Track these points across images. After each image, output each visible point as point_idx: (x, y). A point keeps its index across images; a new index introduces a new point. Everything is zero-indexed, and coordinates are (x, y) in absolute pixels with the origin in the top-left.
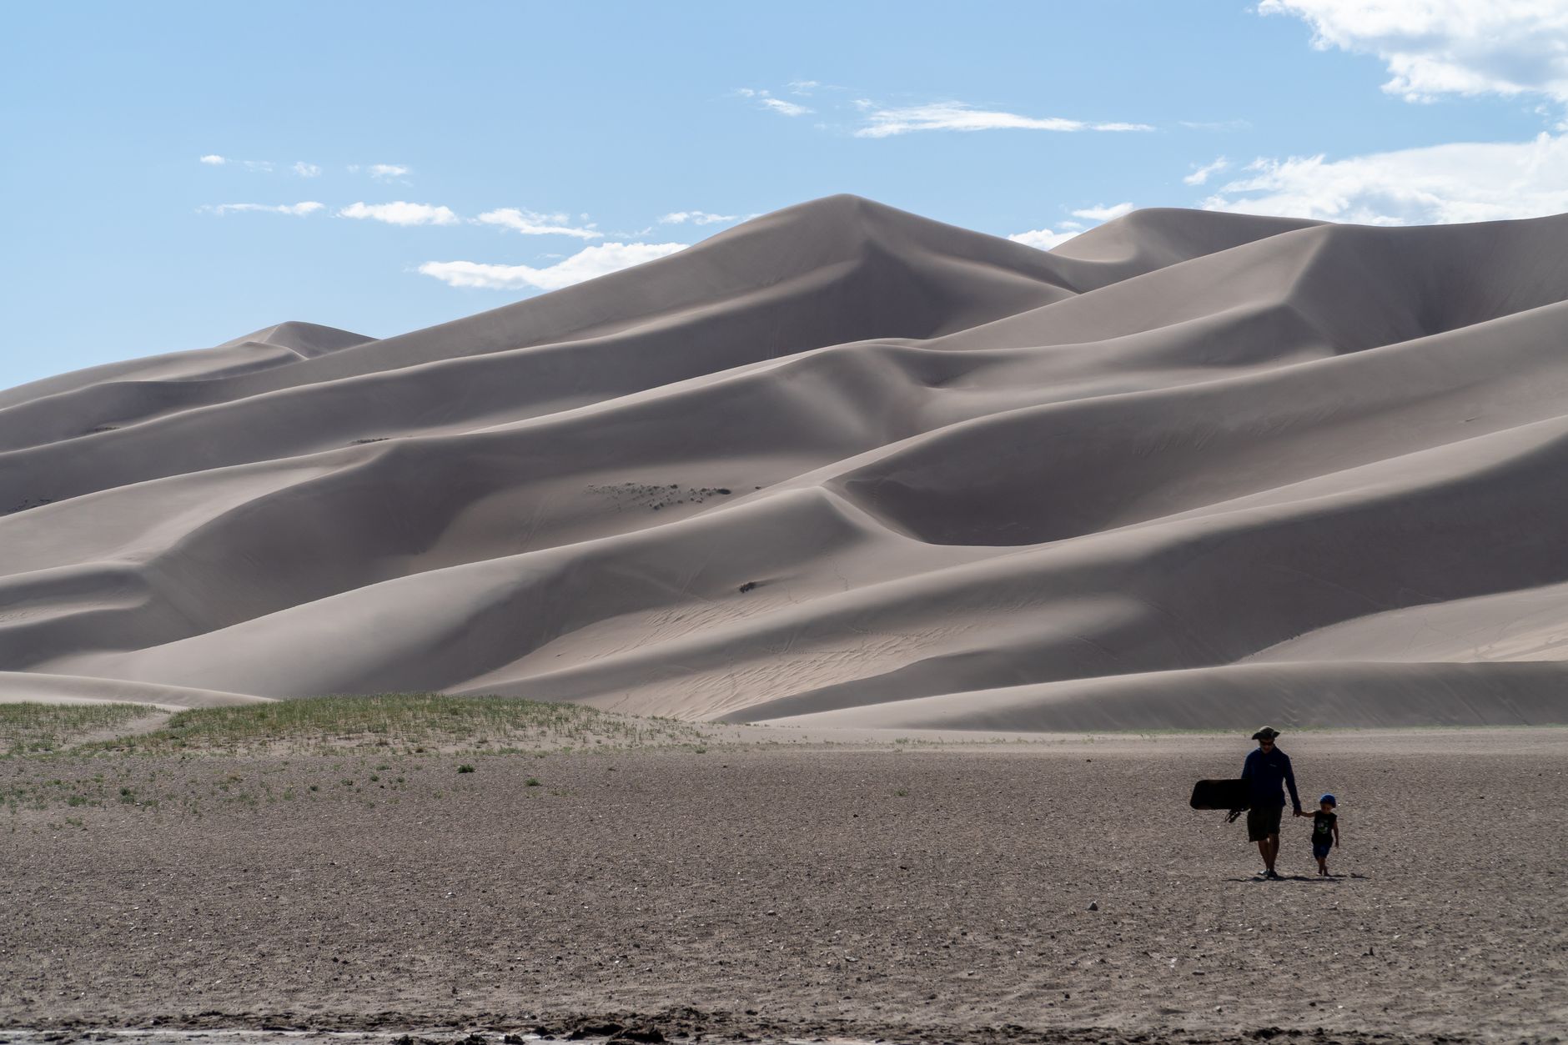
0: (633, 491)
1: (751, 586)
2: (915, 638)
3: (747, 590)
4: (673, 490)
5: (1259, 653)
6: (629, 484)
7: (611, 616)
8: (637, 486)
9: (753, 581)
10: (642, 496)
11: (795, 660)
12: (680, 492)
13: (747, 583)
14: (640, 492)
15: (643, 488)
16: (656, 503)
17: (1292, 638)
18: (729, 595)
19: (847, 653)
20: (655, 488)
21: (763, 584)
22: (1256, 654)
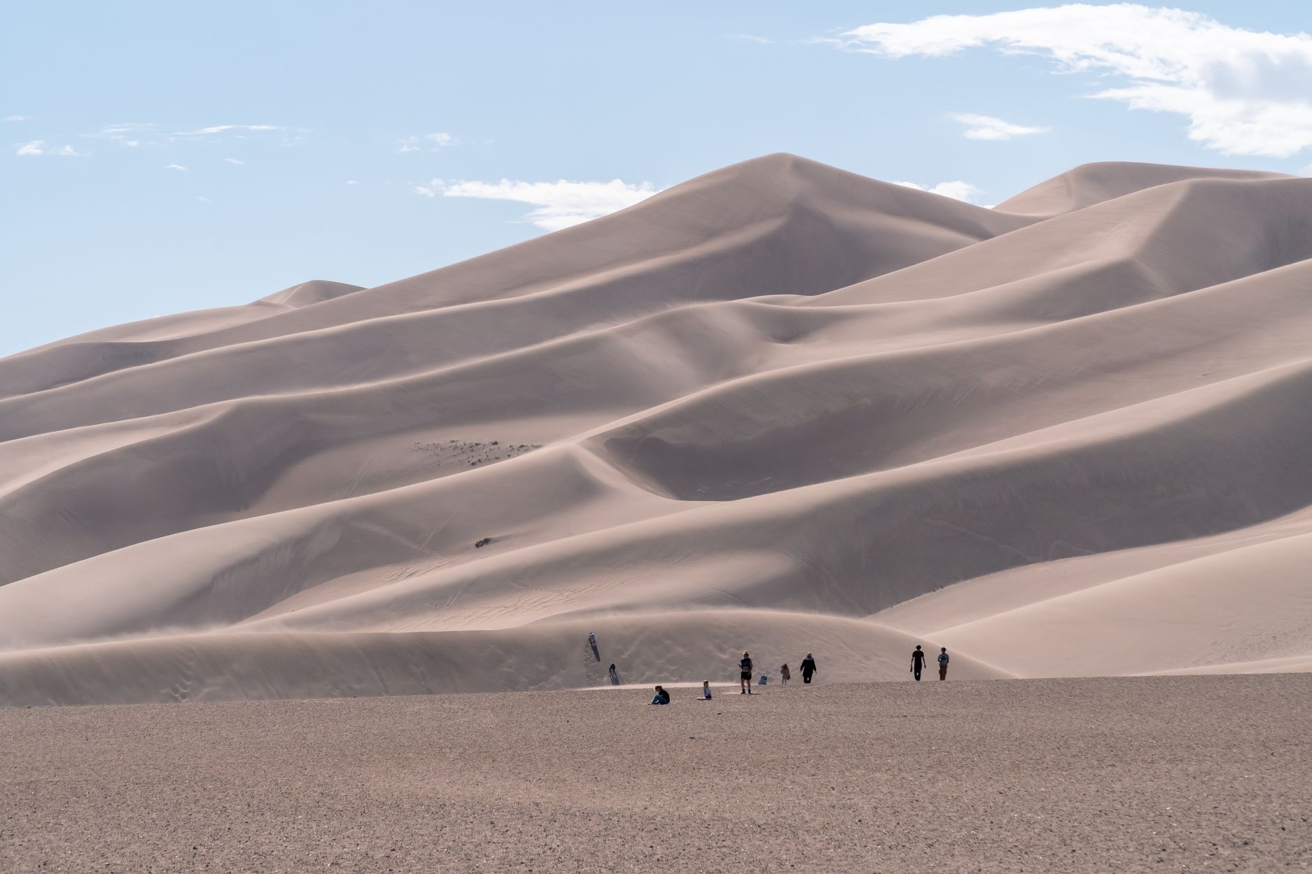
0: (456, 447)
1: (487, 541)
2: (567, 594)
3: (482, 546)
4: (493, 447)
5: (899, 605)
6: (453, 441)
7: (352, 572)
8: (460, 444)
9: (489, 537)
10: (463, 453)
11: (452, 615)
12: (499, 448)
13: (482, 539)
14: (462, 449)
15: (465, 445)
16: (475, 460)
17: (934, 591)
18: (464, 551)
19: (502, 609)
20: (477, 444)
21: (498, 540)
22: (895, 607)
